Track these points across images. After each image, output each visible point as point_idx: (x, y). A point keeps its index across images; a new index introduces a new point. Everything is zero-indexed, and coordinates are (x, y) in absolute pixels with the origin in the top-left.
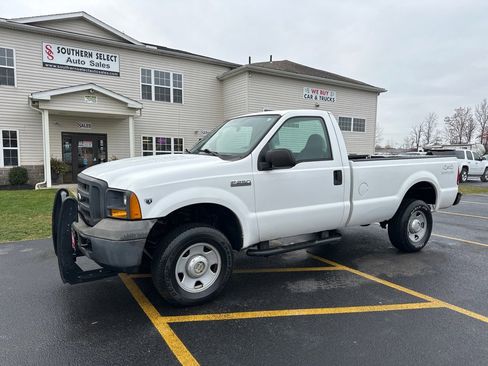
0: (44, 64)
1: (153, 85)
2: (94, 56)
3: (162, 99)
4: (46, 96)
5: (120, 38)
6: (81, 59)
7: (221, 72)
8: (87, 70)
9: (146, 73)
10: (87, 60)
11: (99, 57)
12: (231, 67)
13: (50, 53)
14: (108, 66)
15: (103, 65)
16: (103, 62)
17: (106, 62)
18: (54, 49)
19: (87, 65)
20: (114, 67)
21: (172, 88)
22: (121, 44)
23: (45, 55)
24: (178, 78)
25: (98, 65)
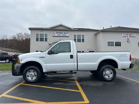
0: (53, 36)
1: (77, 38)
2: (63, 33)
3: (79, 41)
4: (51, 43)
5: (69, 28)
6: (60, 34)
7: (95, 32)
8: (61, 37)
9: (75, 36)
10: (62, 34)
11: (64, 33)
12: (97, 31)
13: (54, 34)
14: (66, 35)
15: (65, 35)
16: (65, 34)
17: (66, 34)
18: (55, 33)
19: (62, 36)
20: (67, 35)
21: (81, 38)
22: (69, 30)
23: (53, 34)
24: (83, 36)
25: (64, 35)
